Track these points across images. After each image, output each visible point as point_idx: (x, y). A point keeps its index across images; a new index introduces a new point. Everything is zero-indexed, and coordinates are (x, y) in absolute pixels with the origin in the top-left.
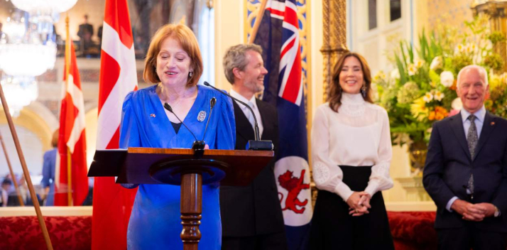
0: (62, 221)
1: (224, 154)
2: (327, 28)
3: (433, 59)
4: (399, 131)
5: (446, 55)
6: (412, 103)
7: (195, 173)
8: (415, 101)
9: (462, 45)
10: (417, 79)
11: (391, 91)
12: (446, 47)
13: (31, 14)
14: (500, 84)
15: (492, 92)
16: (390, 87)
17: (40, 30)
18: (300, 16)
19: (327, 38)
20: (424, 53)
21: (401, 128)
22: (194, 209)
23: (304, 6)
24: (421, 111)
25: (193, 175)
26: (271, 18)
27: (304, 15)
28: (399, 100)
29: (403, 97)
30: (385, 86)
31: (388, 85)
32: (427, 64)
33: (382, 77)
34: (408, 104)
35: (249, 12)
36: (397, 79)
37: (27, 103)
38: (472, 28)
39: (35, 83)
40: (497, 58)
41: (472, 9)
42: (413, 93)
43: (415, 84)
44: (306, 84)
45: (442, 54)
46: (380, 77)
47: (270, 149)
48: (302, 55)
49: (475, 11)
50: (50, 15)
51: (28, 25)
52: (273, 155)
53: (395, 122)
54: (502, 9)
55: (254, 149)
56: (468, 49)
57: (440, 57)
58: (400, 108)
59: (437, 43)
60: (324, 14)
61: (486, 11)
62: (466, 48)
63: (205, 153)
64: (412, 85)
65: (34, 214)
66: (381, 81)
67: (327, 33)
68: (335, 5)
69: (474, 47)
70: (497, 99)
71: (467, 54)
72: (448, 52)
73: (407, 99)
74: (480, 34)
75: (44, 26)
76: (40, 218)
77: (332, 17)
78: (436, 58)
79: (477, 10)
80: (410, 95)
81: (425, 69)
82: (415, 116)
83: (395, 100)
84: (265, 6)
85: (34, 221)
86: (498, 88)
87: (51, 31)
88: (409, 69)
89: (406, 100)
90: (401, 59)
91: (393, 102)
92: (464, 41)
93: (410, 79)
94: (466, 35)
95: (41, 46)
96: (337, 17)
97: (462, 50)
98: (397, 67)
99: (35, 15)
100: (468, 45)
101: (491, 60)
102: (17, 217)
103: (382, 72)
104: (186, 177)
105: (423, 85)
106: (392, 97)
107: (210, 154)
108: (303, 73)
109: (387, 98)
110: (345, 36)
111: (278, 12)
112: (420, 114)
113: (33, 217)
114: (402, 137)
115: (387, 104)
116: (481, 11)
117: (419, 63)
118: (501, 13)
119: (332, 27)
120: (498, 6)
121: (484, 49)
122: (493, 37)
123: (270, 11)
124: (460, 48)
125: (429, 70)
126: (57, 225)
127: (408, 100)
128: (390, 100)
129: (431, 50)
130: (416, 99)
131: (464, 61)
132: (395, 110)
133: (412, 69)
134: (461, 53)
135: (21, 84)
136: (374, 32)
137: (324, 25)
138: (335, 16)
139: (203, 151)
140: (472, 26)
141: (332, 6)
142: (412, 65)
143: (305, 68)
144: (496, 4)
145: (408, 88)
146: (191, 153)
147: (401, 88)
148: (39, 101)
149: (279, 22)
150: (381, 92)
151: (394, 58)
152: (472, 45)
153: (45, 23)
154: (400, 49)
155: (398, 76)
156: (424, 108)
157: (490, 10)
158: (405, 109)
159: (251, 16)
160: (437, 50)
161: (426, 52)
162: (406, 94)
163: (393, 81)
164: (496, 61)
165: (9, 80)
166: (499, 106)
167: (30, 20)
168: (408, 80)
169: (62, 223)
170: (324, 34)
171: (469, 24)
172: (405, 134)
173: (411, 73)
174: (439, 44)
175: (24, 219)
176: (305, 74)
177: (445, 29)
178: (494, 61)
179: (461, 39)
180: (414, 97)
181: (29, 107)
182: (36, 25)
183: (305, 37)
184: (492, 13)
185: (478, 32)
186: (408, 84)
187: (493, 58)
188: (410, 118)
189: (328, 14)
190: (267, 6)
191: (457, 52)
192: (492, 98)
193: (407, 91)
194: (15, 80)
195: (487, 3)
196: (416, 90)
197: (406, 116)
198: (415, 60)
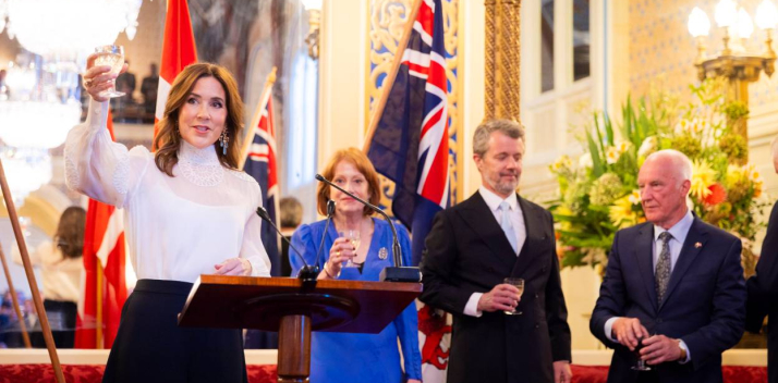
0: (88, 373)
1: (347, 287)
2: (491, 92)
3: (642, 140)
4: (591, 246)
5: (663, 135)
6: (613, 205)
7: (300, 314)
8: (616, 202)
9: (686, 121)
10: (619, 169)
11: (580, 186)
12: (664, 123)
13: (46, 59)
14: (742, 179)
15: (730, 191)
16: (578, 181)
17: (59, 83)
18: (449, 74)
19: (491, 107)
20: (630, 132)
21: (593, 241)
22: (298, 369)
23: (454, 59)
24: (625, 216)
25: (297, 317)
26: (409, 75)
27: (454, 71)
28: (592, 200)
29: (597, 195)
30: (571, 178)
31: (575, 178)
32: (634, 147)
33: (567, 165)
34: (605, 205)
35: (373, 66)
36: (588, 168)
37: (35, 187)
38: (699, 95)
39: (48, 158)
40: (738, 141)
41: (697, 66)
42: (613, 190)
43: (616, 176)
44: (455, 173)
45: (656, 133)
46: (563, 165)
47: (416, 280)
48: (450, 131)
49: (701, 70)
50: (75, 61)
51: (40, 73)
52: (421, 290)
53: (585, 231)
54: (741, 68)
55: (392, 281)
56: (696, 127)
57: (654, 138)
58: (593, 212)
59: (649, 117)
60: (487, 72)
61: (719, 71)
62: (692, 125)
63: (319, 286)
64: (613, 178)
65: (48, 361)
66: (565, 170)
67: (491, 100)
68: (503, 59)
69: (703, 124)
70: (737, 202)
71: (694, 135)
72: (665, 130)
73: (604, 198)
74: (713, 105)
75: (64, 78)
76: (56, 367)
77: (499, 77)
78: (648, 139)
79: (704, 68)
80: (608, 192)
81: (632, 153)
82: (615, 224)
83: (586, 199)
84: (401, 58)
85: (46, 372)
86: (739, 185)
87: (76, 84)
88: (608, 154)
89: (602, 200)
90: (595, 138)
91: (582, 202)
92: (689, 113)
93: (609, 168)
94: (692, 107)
95: (58, 104)
96: (506, 77)
97: (686, 128)
98: (588, 150)
99: (52, 60)
100: (695, 120)
101: (728, 144)
102: (21, 366)
103: (567, 157)
104: (286, 320)
105: (628, 177)
106: (582, 195)
107: (326, 286)
108: (450, 156)
109: (574, 195)
110: (518, 105)
111: (419, 68)
112: (623, 220)
113: (45, 366)
114: (594, 255)
115: (573, 205)
116: (710, 70)
117: (623, 146)
118: (740, 73)
119: (499, 92)
120: (736, 64)
121: (718, 127)
122: (732, 109)
123: (409, 65)
124: (684, 124)
125: (636, 156)
126: (82, 379)
127: (606, 199)
128: (579, 199)
129: (640, 127)
130: (619, 198)
131: (689, 144)
132: (585, 214)
133: (612, 155)
134: (685, 132)
135: (29, 160)
136: (549, 95)
137: (487, 89)
138: (504, 75)
139: (315, 282)
140: (701, 92)
141: (498, 60)
142: (611, 148)
143: (454, 150)
144: (734, 60)
145: (606, 183)
146: (297, 285)
147: (596, 183)
148: (53, 184)
149: (421, 83)
150: (564, 186)
151: (584, 137)
152: (701, 121)
153: (66, 73)
154: (593, 123)
155: (591, 164)
156: (629, 213)
157: (723, 69)
158: (600, 213)
159: (377, 70)
160: (649, 128)
161: (633, 130)
162: (603, 191)
163: (582, 170)
164: (737, 145)
165: (10, 153)
166: (740, 212)
167: (45, 67)
168: (605, 170)
169: (89, 376)
170: (487, 101)
171: (696, 90)
172: (599, 250)
173: (611, 161)
174: (653, 118)
175: (32, 368)
176: (455, 159)
177: (662, 96)
178: (734, 144)
179: (684, 112)
180: (615, 196)
181: (38, 193)
182: (53, 76)
183: (455, 104)
184: (727, 73)
185: (710, 102)
186: (606, 177)
187: (732, 141)
188: (609, 226)
189: (493, 72)
190: (405, 59)
191: (679, 130)
192: (730, 200)
193: (605, 186)
194: (19, 155)
195: (720, 59)
196: (618, 185)
197: (603, 224)
198: (616, 141)
